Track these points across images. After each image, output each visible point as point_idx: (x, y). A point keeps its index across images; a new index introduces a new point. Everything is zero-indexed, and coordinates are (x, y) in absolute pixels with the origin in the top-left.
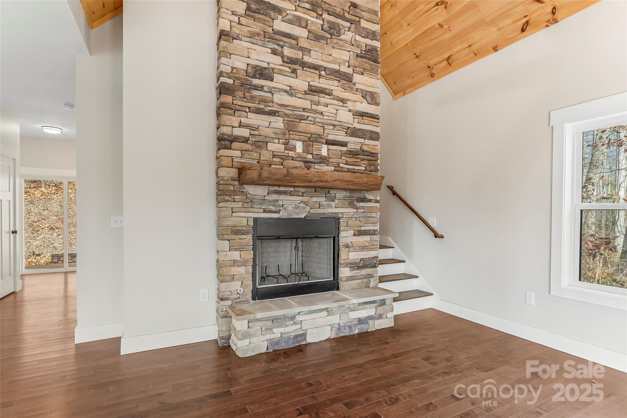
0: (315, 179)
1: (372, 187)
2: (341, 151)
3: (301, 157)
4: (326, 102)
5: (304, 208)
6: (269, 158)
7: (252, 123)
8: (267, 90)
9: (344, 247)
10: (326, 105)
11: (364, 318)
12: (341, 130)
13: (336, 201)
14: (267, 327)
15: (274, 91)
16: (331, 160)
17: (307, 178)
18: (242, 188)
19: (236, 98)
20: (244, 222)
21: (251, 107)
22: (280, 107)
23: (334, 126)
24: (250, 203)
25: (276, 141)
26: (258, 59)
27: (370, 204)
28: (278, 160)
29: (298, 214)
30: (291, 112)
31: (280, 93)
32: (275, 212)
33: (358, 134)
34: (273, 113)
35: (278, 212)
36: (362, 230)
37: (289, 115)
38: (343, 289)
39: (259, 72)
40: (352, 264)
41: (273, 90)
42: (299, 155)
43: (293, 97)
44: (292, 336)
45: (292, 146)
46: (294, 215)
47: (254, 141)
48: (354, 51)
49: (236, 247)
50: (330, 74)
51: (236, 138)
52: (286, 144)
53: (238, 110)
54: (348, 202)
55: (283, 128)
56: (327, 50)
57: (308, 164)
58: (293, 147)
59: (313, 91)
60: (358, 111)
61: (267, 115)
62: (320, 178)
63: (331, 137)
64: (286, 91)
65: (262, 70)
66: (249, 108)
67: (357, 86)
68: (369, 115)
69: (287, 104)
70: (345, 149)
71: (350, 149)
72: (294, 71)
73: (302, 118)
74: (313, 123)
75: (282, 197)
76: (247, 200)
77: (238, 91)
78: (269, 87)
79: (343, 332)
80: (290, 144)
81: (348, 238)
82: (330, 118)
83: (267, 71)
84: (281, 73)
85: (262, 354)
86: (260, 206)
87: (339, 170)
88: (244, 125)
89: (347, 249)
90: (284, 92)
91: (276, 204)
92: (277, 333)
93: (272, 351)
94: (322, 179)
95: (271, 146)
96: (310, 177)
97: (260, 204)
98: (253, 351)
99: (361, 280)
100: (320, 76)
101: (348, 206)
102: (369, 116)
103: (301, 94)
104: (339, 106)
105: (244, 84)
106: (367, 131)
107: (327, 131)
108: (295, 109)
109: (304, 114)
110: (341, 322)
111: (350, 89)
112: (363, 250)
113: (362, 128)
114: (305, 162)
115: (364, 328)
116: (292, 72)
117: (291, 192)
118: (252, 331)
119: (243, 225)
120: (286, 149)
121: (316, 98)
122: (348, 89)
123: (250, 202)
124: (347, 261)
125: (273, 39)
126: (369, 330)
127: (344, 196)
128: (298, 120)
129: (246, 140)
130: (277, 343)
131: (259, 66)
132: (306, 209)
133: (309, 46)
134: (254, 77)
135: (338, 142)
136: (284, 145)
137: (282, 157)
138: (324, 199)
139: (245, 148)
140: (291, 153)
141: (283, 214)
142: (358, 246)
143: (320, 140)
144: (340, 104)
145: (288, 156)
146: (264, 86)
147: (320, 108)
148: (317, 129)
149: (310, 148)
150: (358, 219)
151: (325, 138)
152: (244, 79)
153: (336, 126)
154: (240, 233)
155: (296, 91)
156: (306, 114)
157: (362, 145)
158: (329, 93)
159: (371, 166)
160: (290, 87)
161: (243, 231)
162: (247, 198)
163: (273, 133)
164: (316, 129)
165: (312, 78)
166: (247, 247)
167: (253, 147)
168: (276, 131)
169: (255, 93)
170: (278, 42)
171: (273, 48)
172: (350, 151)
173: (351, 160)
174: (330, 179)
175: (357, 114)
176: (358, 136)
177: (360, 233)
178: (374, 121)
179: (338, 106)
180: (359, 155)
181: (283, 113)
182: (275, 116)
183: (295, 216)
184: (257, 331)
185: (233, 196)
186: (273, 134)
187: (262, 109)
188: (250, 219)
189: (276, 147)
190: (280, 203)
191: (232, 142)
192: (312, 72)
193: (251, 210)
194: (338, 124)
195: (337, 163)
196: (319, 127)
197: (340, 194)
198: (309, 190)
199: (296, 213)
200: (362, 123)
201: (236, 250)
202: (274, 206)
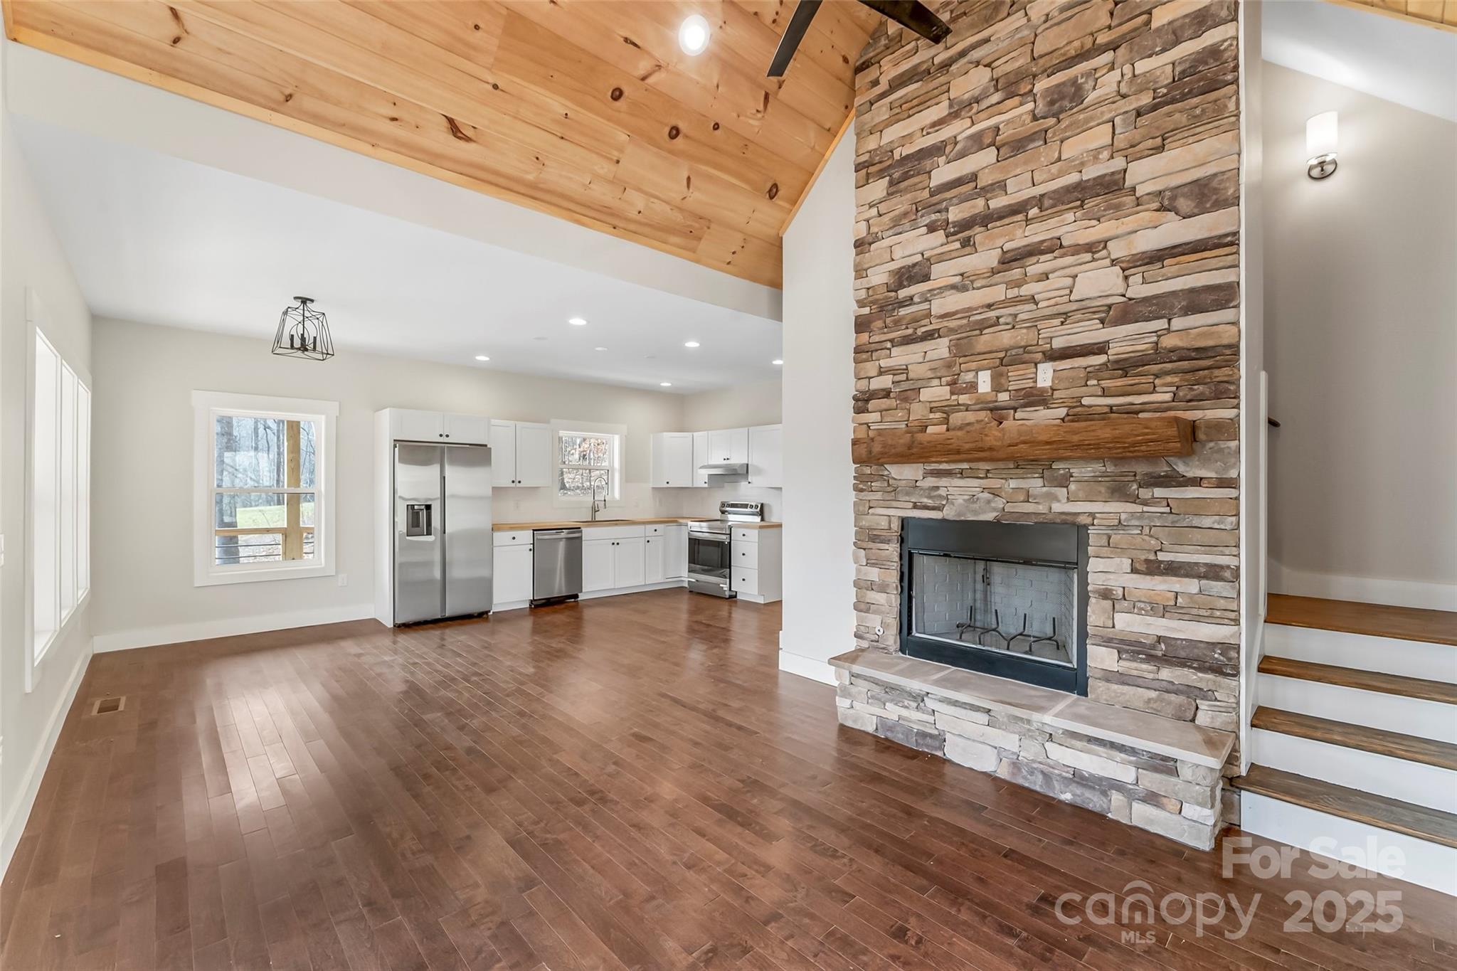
0: (967, 446)
1: (1143, 448)
2: (1086, 368)
3: (982, 403)
4: (1041, 271)
5: (989, 502)
6: (922, 415)
7: (894, 364)
8: (919, 300)
9: (1097, 596)
10: (1046, 276)
11: (1091, 775)
12: (1086, 318)
13: (1073, 487)
14: (874, 693)
15: (931, 296)
16: (1057, 394)
17: (950, 446)
18: (882, 470)
19: (874, 333)
20: (883, 524)
21: (894, 339)
22: (941, 320)
23: (1066, 315)
24: (893, 493)
25: (936, 382)
26: (903, 256)
27: (1191, 492)
28: (938, 415)
29: (975, 512)
30: (965, 321)
31: (943, 295)
32: (933, 508)
33: (1141, 311)
34: (929, 336)
35: (939, 508)
36: (1162, 562)
37: (956, 328)
38: (1093, 696)
39: (906, 276)
40: (1122, 641)
41: (929, 295)
42: (979, 399)
43: (968, 291)
44: (915, 730)
45: (964, 385)
46: (969, 515)
47: (899, 392)
48: (1124, 110)
49: (873, 561)
50: (1052, 205)
51: (873, 395)
52: (952, 384)
53: (877, 350)
54: (1108, 488)
55: (948, 355)
56: (1043, 157)
57: (998, 413)
58: (966, 386)
59: (1008, 263)
60: (1143, 253)
61: (920, 341)
62: (977, 443)
63: (1058, 343)
64: (953, 287)
65: (910, 271)
66: (891, 341)
67: (1141, 191)
68: (1187, 247)
69: (954, 310)
70: (1101, 359)
71: (1116, 356)
72: (966, 243)
73: (982, 326)
74: (1010, 327)
75: (944, 482)
76: (890, 489)
77: (875, 321)
78: (922, 294)
79: (1025, 778)
80: (960, 382)
81: (1111, 576)
82: (1052, 302)
83: (917, 269)
84: (941, 258)
85: (868, 733)
86: (907, 498)
87: (1080, 413)
88: (886, 369)
89: (1108, 604)
90: (949, 290)
91: (932, 495)
92: (893, 712)
93: (883, 737)
94: (980, 445)
95: (926, 395)
96: (955, 445)
97: (908, 494)
98: (855, 721)
99: (1157, 692)
100: (1028, 221)
101: (1109, 498)
102: (1186, 252)
103: (984, 278)
104: (1081, 264)
105: (883, 306)
106: (1174, 293)
107: (1044, 333)
108: (971, 313)
109: (988, 316)
110: (1021, 754)
111: (1111, 211)
112: (1167, 615)
113: (1159, 293)
114: (991, 410)
115: (1094, 801)
116: (963, 247)
117: (964, 471)
118: (853, 690)
119: (883, 528)
120: (952, 393)
121: (1016, 273)
122: (1107, 212)
123: (893, 490)
124: (1109, 632)
125: (930, 206)
126: (1109, 815)
127: (1097, 474)
128: (978, 332)
129: (887, 394)
130: (891, 729)
131: (903, 267)
132: (993, 505)
133: (999, 176)
134: (901, 286)
135: (1079, 348)
136: (949, 387)
137: (943, 408)
138: (1039, 482)
139: (884, 407)
140: (964, 399)
141: (949, 513)
142: (1142, 600)
143: (1027, 356)
144: (1083, 258)
145: (959, 405)
146: (914, 296)
147: (1026, 290)
148: (1022, 336)
149: (1003, 381)
150: (1146, 530)
151: (1039, 350)
152: (883, 299)
153: (1069, 315)
154: (878, 541)
155: (971, 278)
156: (993, 314)
157: (1159, 336)
158: (1054, 247)
159: (1196, 387)
160: (962, 275)
161: (884, 537)
162: (889, 485)
163: (930, 370)
164: (1017, 336)
165: (1005, 236)
166: (888, 563)
167: (898, 402)
168: (933, 365)
169: (903, 312)
170: (938, 207)
171: (930, 222)
172: (1117, 362)
173: (1119, 384)
174: (999, 443)
175: (1138, 264)
176: (1140, 317)
177: (1154, 568)
178: (1206, 256)
179: (1079, 267)
180: (1147, 365)
181: (946, 330)
182: (935, 339)
183: (971, 517)
184: (860, 693)
185: (869, 483)
186: (929, 372)
187: (910, 335)
188: (893, 518)
189: (936, 392)
190: (942, 492)
191: (867, 401)
192: (1007, 223)
193: (895, 504)
194: (1074, 308)
195: (1073, 398)
196: (1025, 331)
197: (1083, 470)
198: (1001, 465)
199: (973, 511)
200: (1160, 279)
201: (873, 565)
202: (930, 497)
